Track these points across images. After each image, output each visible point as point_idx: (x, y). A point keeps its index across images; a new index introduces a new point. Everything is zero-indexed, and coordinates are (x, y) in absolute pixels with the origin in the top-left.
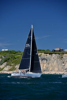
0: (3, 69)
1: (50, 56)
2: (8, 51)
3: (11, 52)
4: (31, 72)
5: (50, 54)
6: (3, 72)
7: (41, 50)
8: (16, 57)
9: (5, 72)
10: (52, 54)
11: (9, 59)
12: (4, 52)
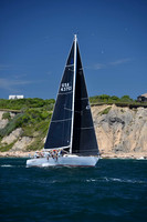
0: (12, 145)
1: (132, 111)
2: (24, 100)
3: (31, 102)
4: (73, 153)
5: (131, 107)
6: (11, 153)
7: (107, 98)
8: (44, 114)
9: (17, 154)
10: (136, 107)
11: (26, 121)
12: (13, 102)
